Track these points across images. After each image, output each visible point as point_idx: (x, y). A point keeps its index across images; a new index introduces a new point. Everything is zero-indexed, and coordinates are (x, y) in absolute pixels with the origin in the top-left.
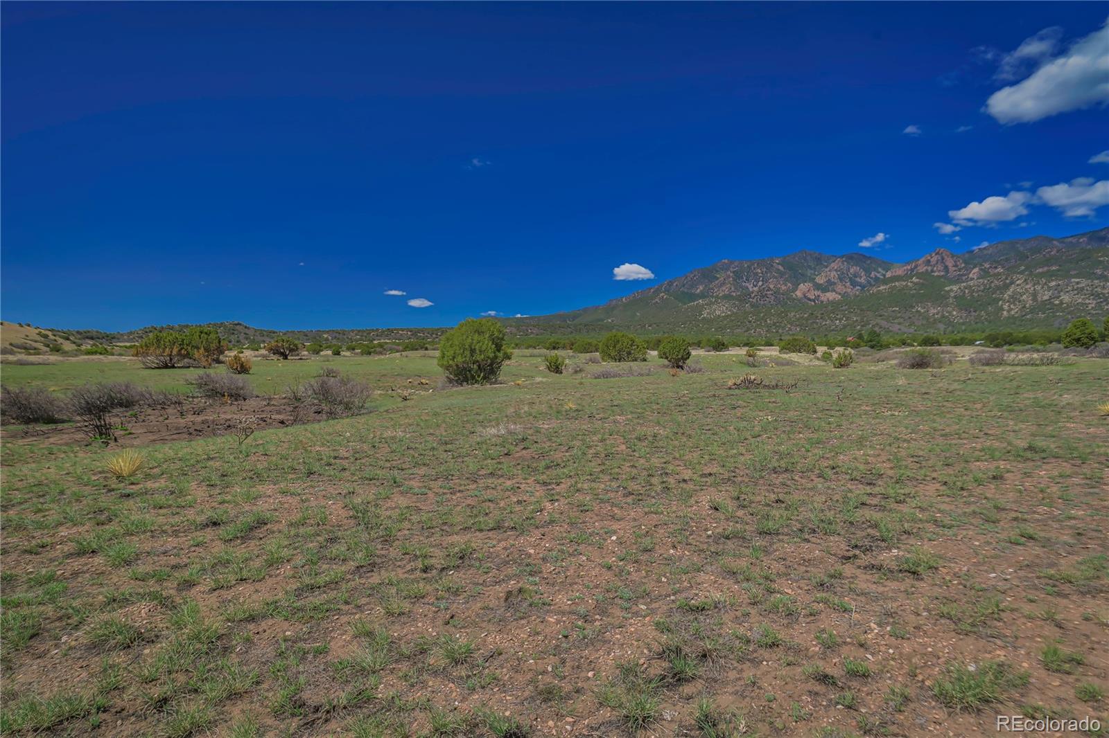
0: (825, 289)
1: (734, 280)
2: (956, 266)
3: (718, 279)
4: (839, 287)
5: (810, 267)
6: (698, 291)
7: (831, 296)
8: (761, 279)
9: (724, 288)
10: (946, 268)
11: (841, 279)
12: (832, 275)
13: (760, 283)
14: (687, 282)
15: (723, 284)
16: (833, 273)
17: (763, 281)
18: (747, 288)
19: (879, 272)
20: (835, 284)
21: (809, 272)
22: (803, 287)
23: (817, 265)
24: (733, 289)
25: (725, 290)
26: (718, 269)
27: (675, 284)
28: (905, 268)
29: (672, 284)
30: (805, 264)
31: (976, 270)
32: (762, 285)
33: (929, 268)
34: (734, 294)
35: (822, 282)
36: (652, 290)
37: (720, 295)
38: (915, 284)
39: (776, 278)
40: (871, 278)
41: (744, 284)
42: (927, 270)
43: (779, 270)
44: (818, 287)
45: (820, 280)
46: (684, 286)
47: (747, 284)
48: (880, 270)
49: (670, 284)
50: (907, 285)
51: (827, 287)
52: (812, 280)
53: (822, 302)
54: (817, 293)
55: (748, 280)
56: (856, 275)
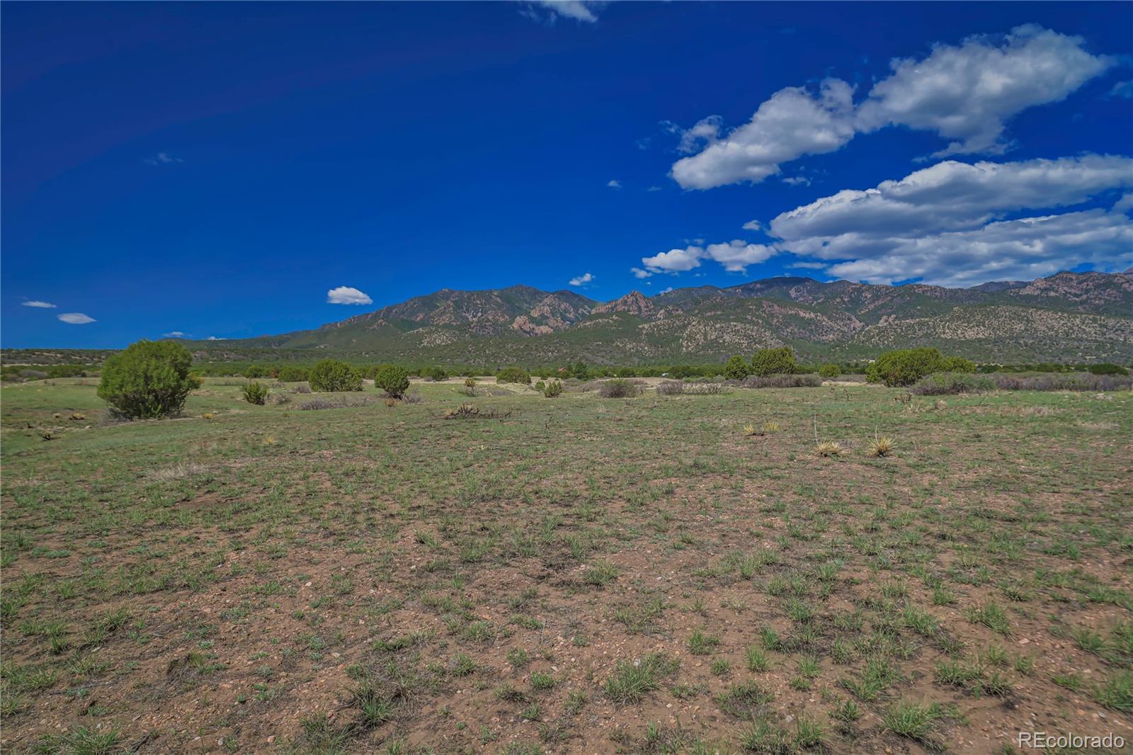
0: (539, 323)
1: (455, 310)
2: (647, 307)
3: (438, 307)
4: (552, 322)
5: (525, 301)
6: (418, 319)
7: (544, 329)
8: (480, 310)
9: (444, 318)
10: (639, 308)
11: (553, 314)
12: (545, 310)
13: (480, 314)
14: (407, 310)
15: (443, 313)
16: (547, 308)
17: (482, 312)
18: (467, 318)
19: (585, 309)
20: (548, 318)
21: (525, 306)
22: (519, 320)
23: (532, 299)
24: (453, 318)
25: (446, 319)
26: (438, 298)
27: (394, 311)
28: (607, 306)
29: (391, 311)
30: (522, 298)
31: (662, 311)
32: (482, 316)
33: (626, 308)
34: (454, 324)
36: (370, 316)
37: (441, 324)
38: (615, 321)
39: (494, 309)
40: (579, 314)
41: (464, 314)
42: (624, 309)
43: (497, 302)
44: (532, 320)
45: (535, 314)
46: (403, 313)
47: (467, 315)
48: (586, 307)
49: (389, 310)
50: (608, 322)
51: (541, 321)
52: (528, 314)
53: (536, 334)
54: (532, 326)
55: (467, 310)
56: (566, 311)
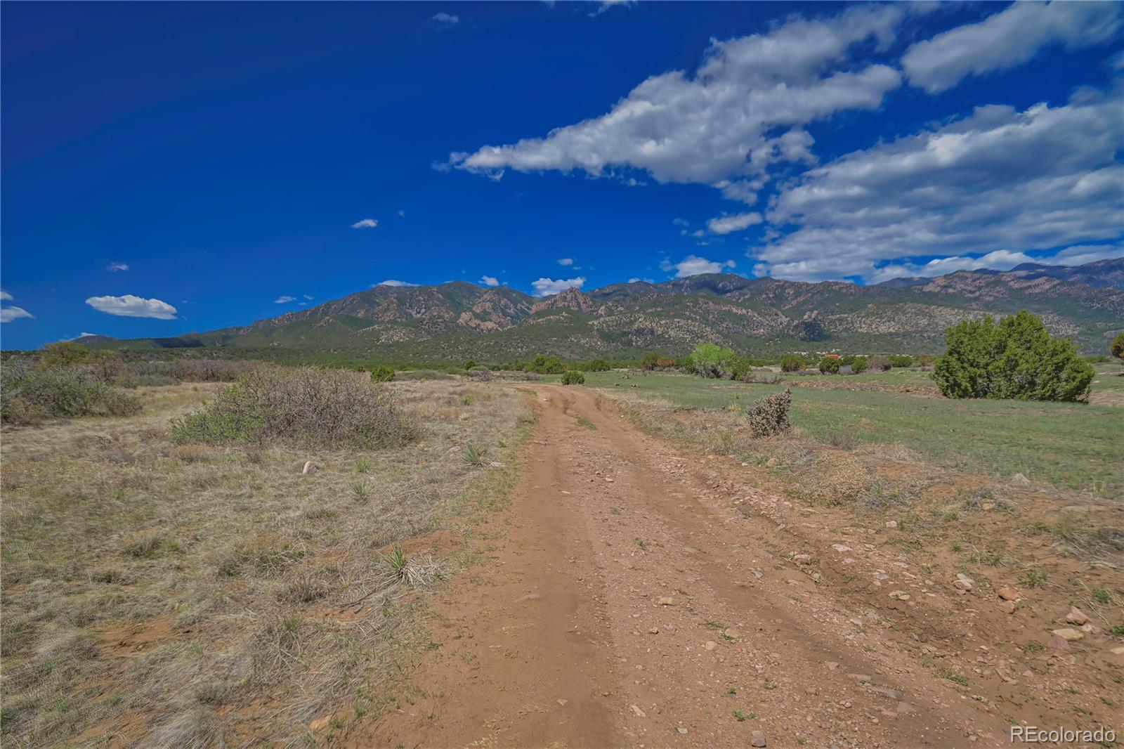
0: (484, 320)
1: (398, 306)
2: (586, 303)
3: (378, 305)
4: (494, 316)
5: (464, 296)
6: (359, 315)
7: (489, 325)
8: (424, 306)
9: (389, 314)
10: (578, 303)
11: (495, 310)
12: (487, 306)
13: (423, 310)
14: (346, 306)
15: (387, 310)
16: (488, 304)
17: (425, 308)
18: (411, 314)
19: (523, 305)
20: (490, 313)
21: (465, 301)
22: (465, 316)
23: (470, 295)
24: (398, 314)
25: (390, 315)
26: (376, 294)
27: (333, 307)
28: (547, 302)
29: (330, 307)
30: (460, 294)
31: (603, 307)
32: (426, 312)
33: (566, 304)
34: (399, 320)
35: (478, 311)
36: (308, 313)
37: (386, 320)
39: (437, 306)
40: (518, 310)
41: (407, 310)
42: (564, 305)
43: (439, 298)
44: (477, 316)
45: (478, 310)
46: (343, 309)
47: (411, 311)
48: (524, 302)
49: (328, 306)
50: (559, 319)
51: (484, 316)
52: (470, 310)
53: (482, 330)
54: (477, 322)
55: (411, 306)
56: (506, 306)
